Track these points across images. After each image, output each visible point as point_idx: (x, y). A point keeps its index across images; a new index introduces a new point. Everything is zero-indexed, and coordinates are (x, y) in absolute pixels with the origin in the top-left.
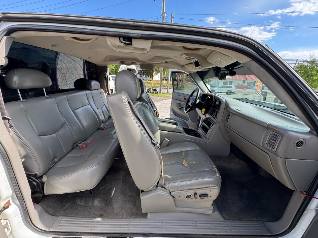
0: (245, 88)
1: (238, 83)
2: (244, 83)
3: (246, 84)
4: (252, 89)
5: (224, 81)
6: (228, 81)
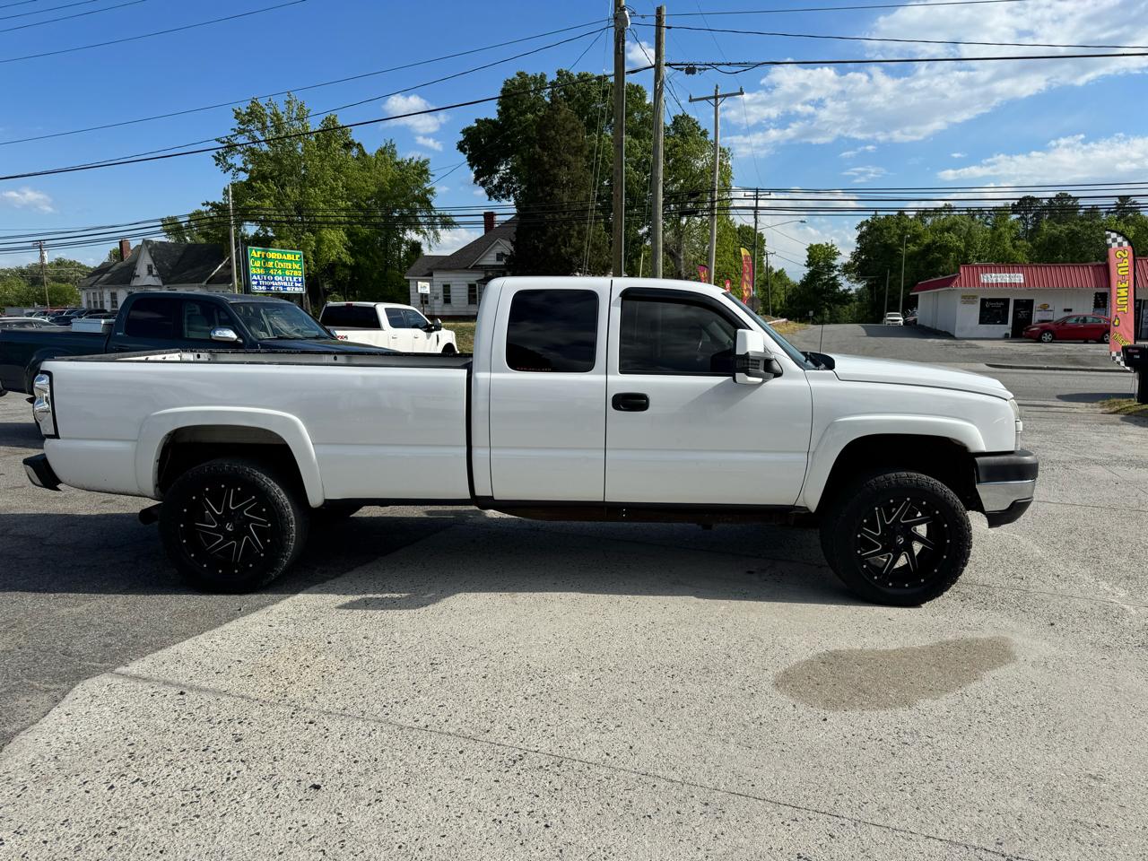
1: (1069, 310)
5: (983, 301)
6: (1006, 301)
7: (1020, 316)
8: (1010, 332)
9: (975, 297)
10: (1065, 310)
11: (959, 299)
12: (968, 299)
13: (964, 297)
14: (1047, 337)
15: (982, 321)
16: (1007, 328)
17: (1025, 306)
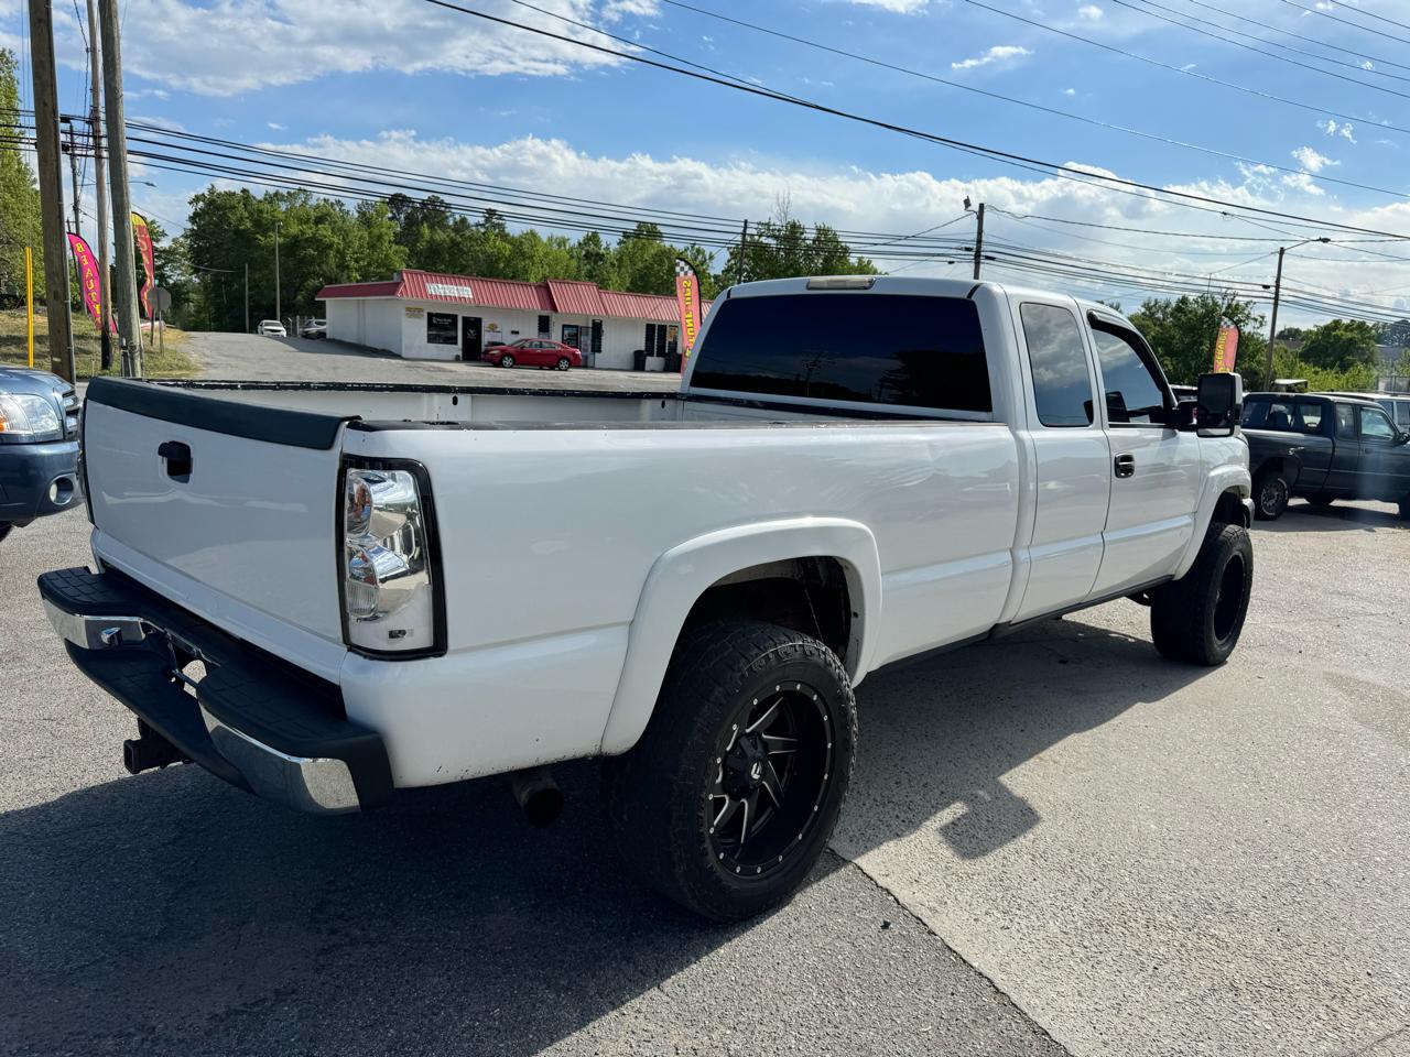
0: (564, 364)
1: (517, 333)
2: (548, 331)
3: (556, 336)
4: (593, 368)
5: (430, 316)
6: (454, 318)
7: (469, 336)
8: (460, 353)
9: (420, 310)
10: (513, 332)
11: (404, 312)
12: (413, 312)
13: (408, 309)
14: (508, 361)
15: (431, 339)
16: (457, 349)
17: (473, 325)
